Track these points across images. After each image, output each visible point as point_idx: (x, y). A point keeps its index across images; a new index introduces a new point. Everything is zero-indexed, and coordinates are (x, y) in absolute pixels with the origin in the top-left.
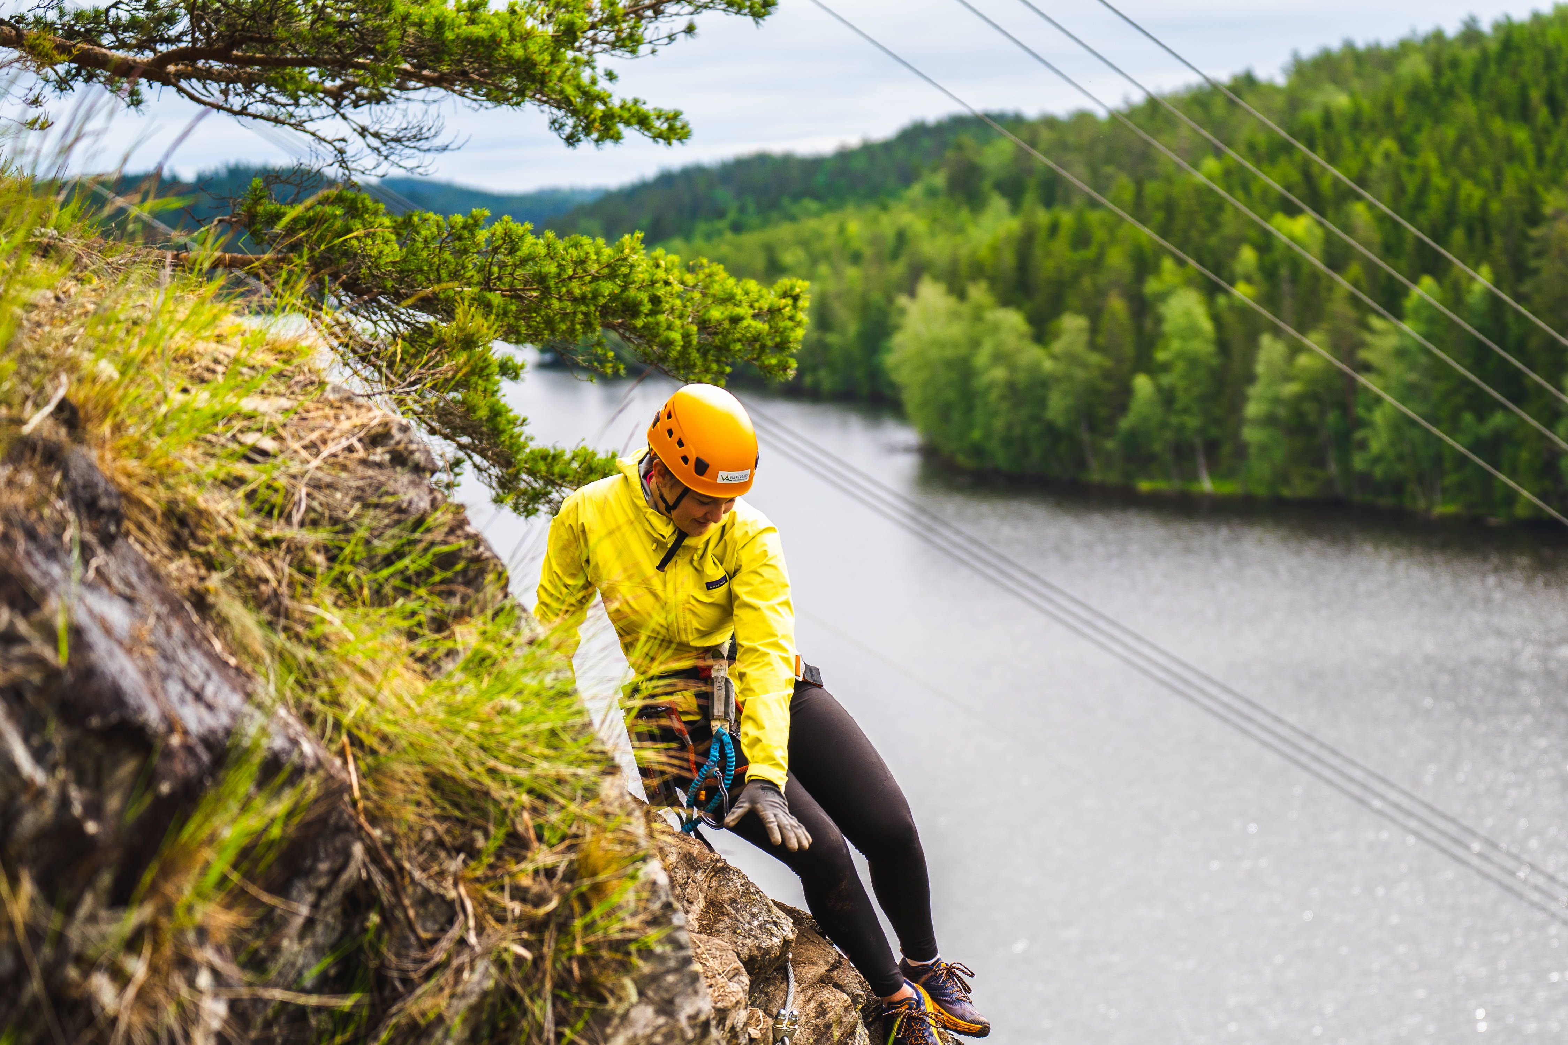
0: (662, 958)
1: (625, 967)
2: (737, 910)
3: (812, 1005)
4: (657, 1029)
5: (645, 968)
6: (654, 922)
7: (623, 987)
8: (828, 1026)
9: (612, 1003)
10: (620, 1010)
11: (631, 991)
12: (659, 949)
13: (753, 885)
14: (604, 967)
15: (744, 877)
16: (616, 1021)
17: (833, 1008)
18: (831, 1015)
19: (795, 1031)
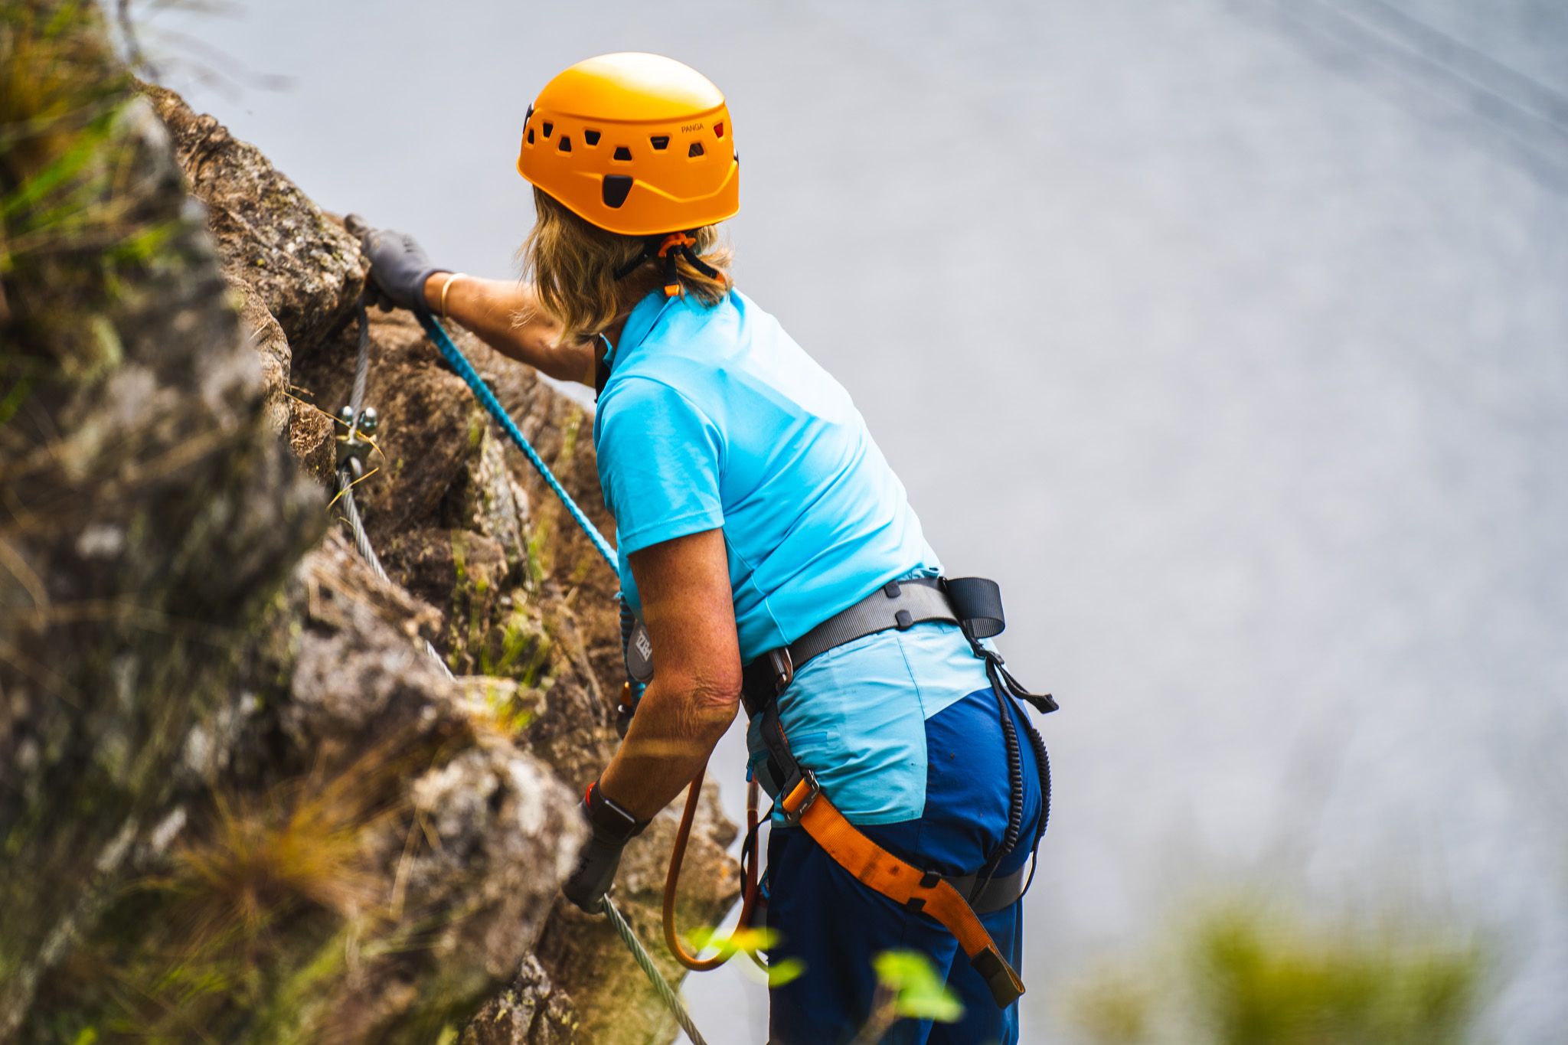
0: (166, 282)
1: (94, 297)
2: (256, 224)
3: (400, 399)
4: (160, 416)
5: (134, 299)
6: (146, 213)
7: (90, 337)
8: (430, 438)
9: (70, 366)
10: (89, 376)
11: (108, 344)
12: (158, 265)
13: (282, 178)
14: (52, 298)
15: (264, 162)
16: (79, 399)
17: (438, 405)
18: (436, 418)
19: (369, 446)
